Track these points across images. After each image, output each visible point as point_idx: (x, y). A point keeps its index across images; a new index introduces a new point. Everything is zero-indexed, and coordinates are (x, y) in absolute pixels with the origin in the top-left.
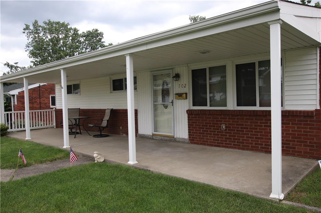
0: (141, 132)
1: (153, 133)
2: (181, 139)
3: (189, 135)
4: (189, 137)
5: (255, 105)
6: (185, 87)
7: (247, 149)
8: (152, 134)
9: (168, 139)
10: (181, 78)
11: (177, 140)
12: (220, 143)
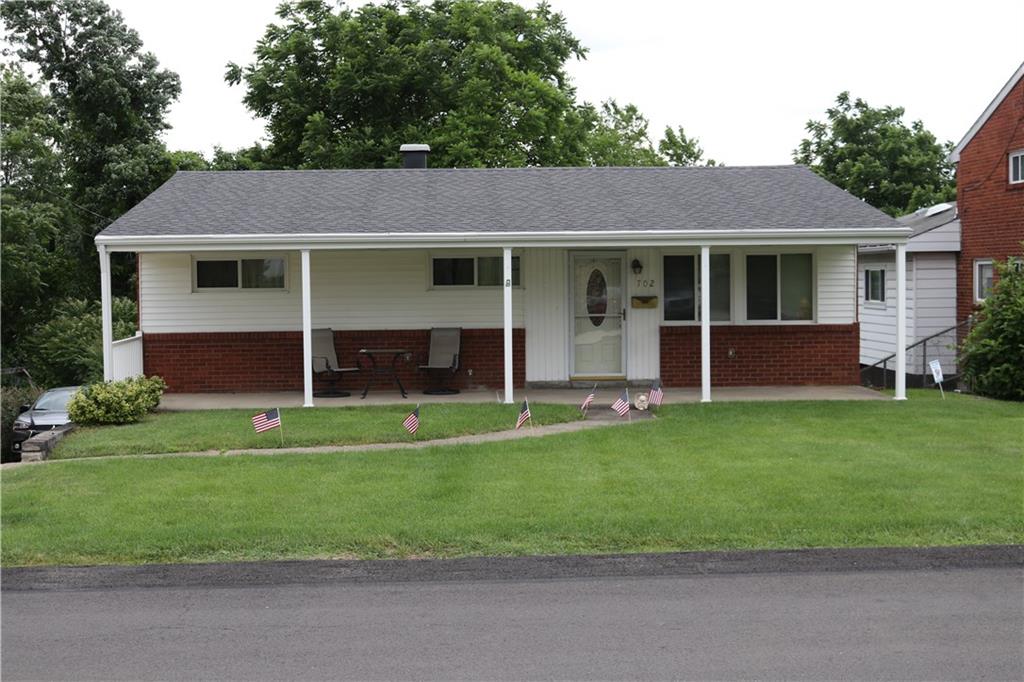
0: (532, 374)
1: (572, 376)
2: (644, 380)
3: (661, 372)
4: (661, 376)
5: (775, 318)
6: (651, 286)
7: (768, 384)
8: (570, 377)
9: (612, 383)
10: (644, 268)
11: (635, 383)
12: (723, 379)
